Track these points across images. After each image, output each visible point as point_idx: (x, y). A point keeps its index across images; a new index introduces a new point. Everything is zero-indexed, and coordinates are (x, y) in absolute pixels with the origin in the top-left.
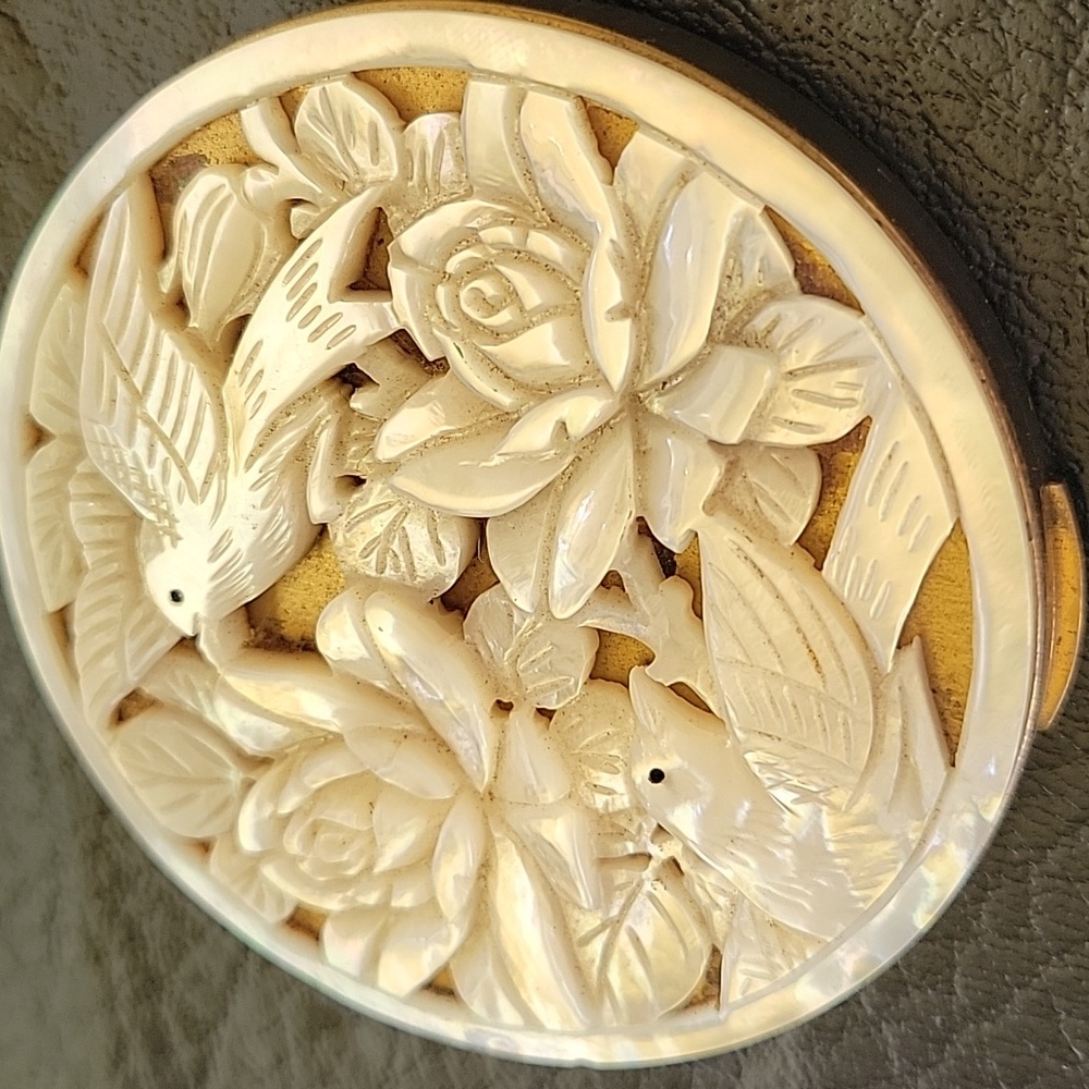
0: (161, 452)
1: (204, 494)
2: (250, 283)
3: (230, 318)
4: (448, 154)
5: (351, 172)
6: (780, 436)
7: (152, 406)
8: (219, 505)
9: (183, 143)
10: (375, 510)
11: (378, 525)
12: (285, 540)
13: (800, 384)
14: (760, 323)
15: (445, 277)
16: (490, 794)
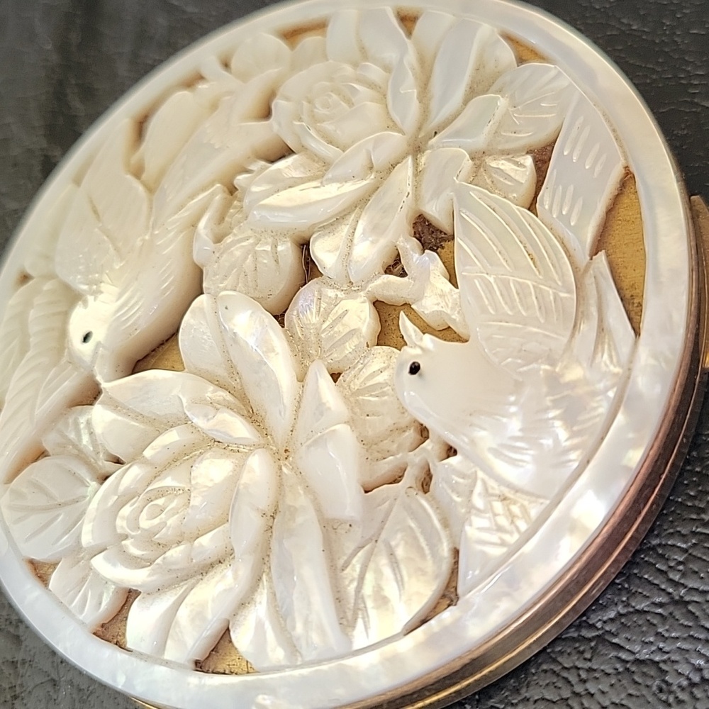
14: (495, 87)
16: (286, 451)
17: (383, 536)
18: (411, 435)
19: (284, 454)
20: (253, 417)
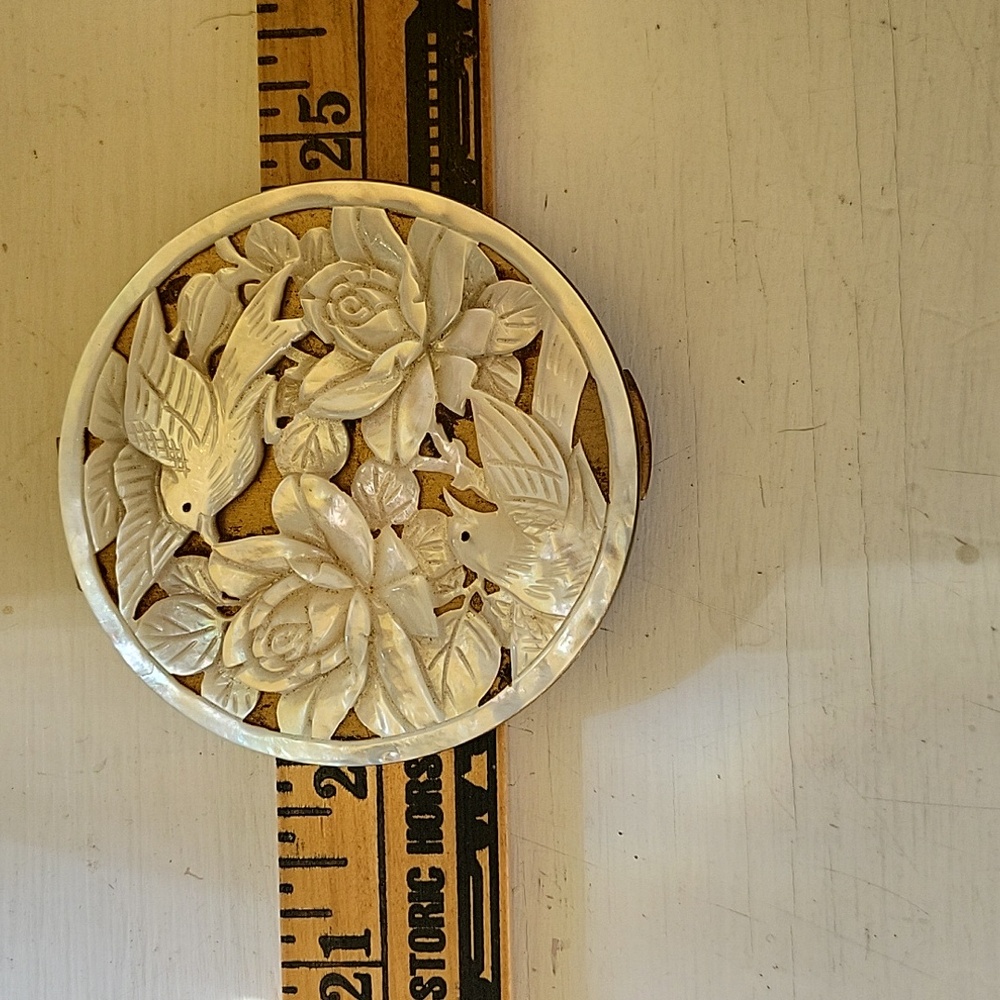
0: (178, 423)
1: (203, 441)
2: (223, 327)
3: (212, 348)
4: (325, 245)
5: (276, 261)
6: (500, 347)
7: (172, 399)
8: (213, 445)
9: (177, 271)
10: (300, 429)
11: (302, 437)
12: (251, 458)
13: (507, 320)
14: (484, 297)
15: (330, 300)
16: (371, 588)
17: (455, 645)
18: (462, 575)
19: (371, 590)
20: (339, 563)
